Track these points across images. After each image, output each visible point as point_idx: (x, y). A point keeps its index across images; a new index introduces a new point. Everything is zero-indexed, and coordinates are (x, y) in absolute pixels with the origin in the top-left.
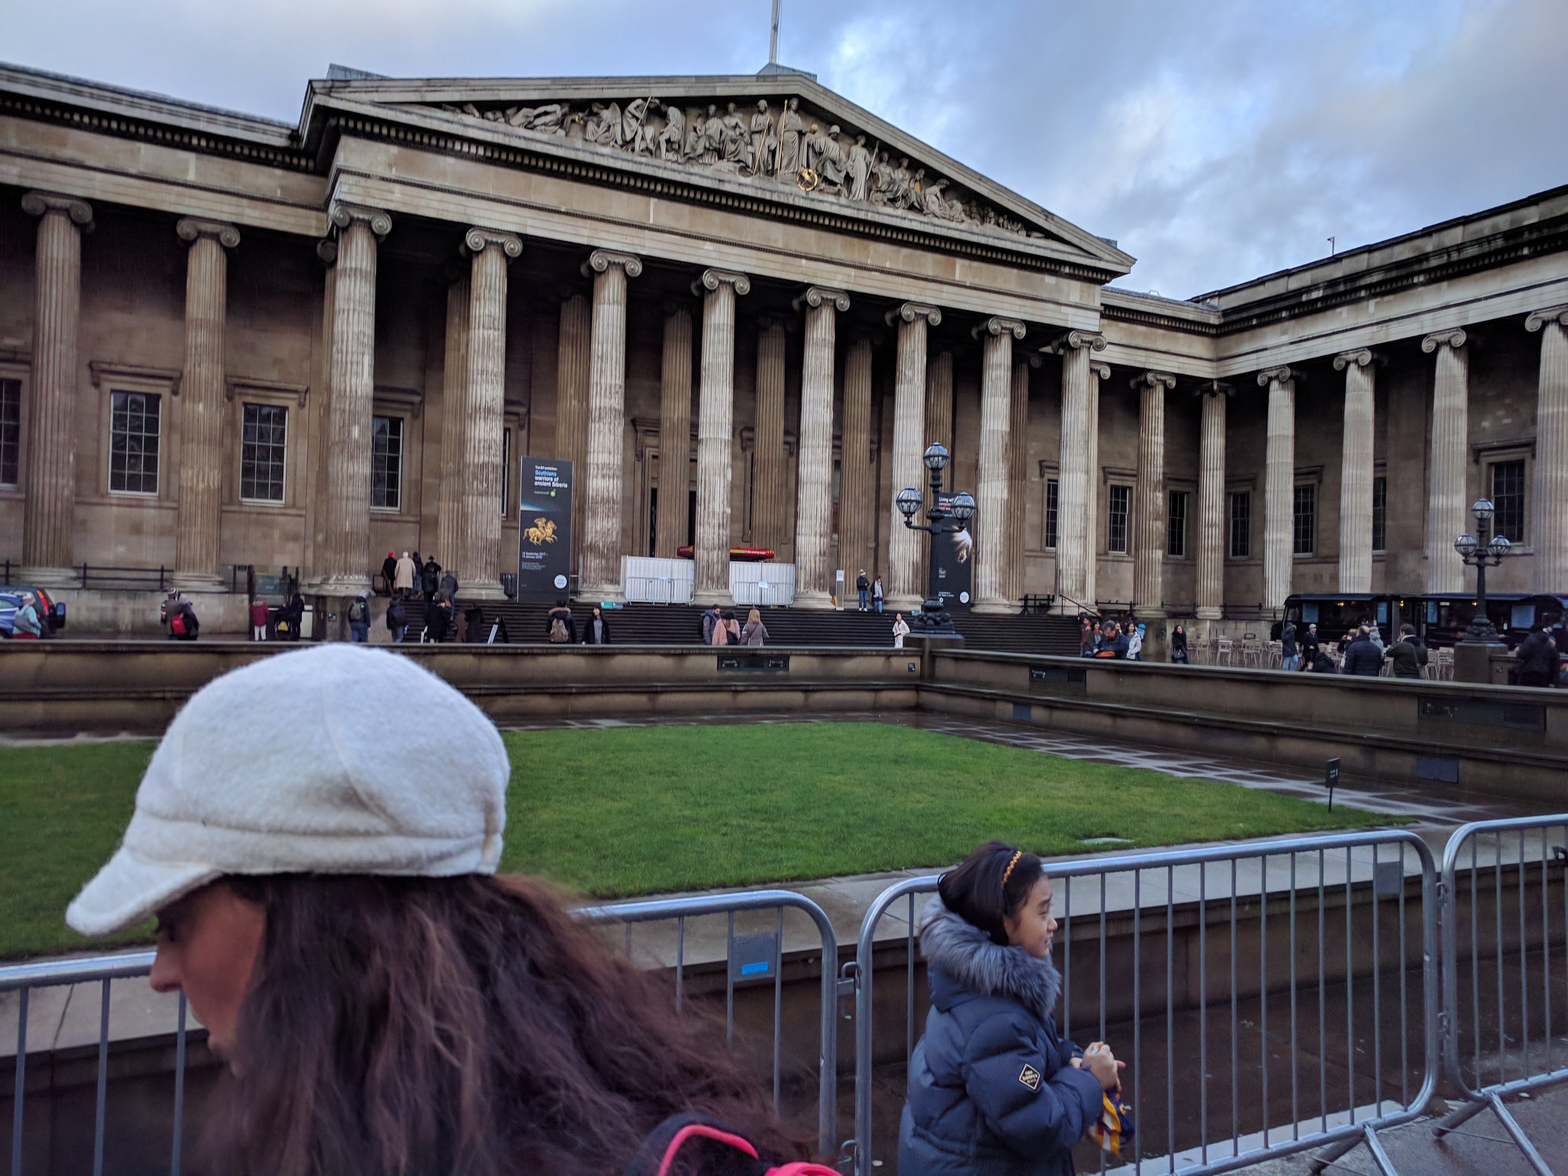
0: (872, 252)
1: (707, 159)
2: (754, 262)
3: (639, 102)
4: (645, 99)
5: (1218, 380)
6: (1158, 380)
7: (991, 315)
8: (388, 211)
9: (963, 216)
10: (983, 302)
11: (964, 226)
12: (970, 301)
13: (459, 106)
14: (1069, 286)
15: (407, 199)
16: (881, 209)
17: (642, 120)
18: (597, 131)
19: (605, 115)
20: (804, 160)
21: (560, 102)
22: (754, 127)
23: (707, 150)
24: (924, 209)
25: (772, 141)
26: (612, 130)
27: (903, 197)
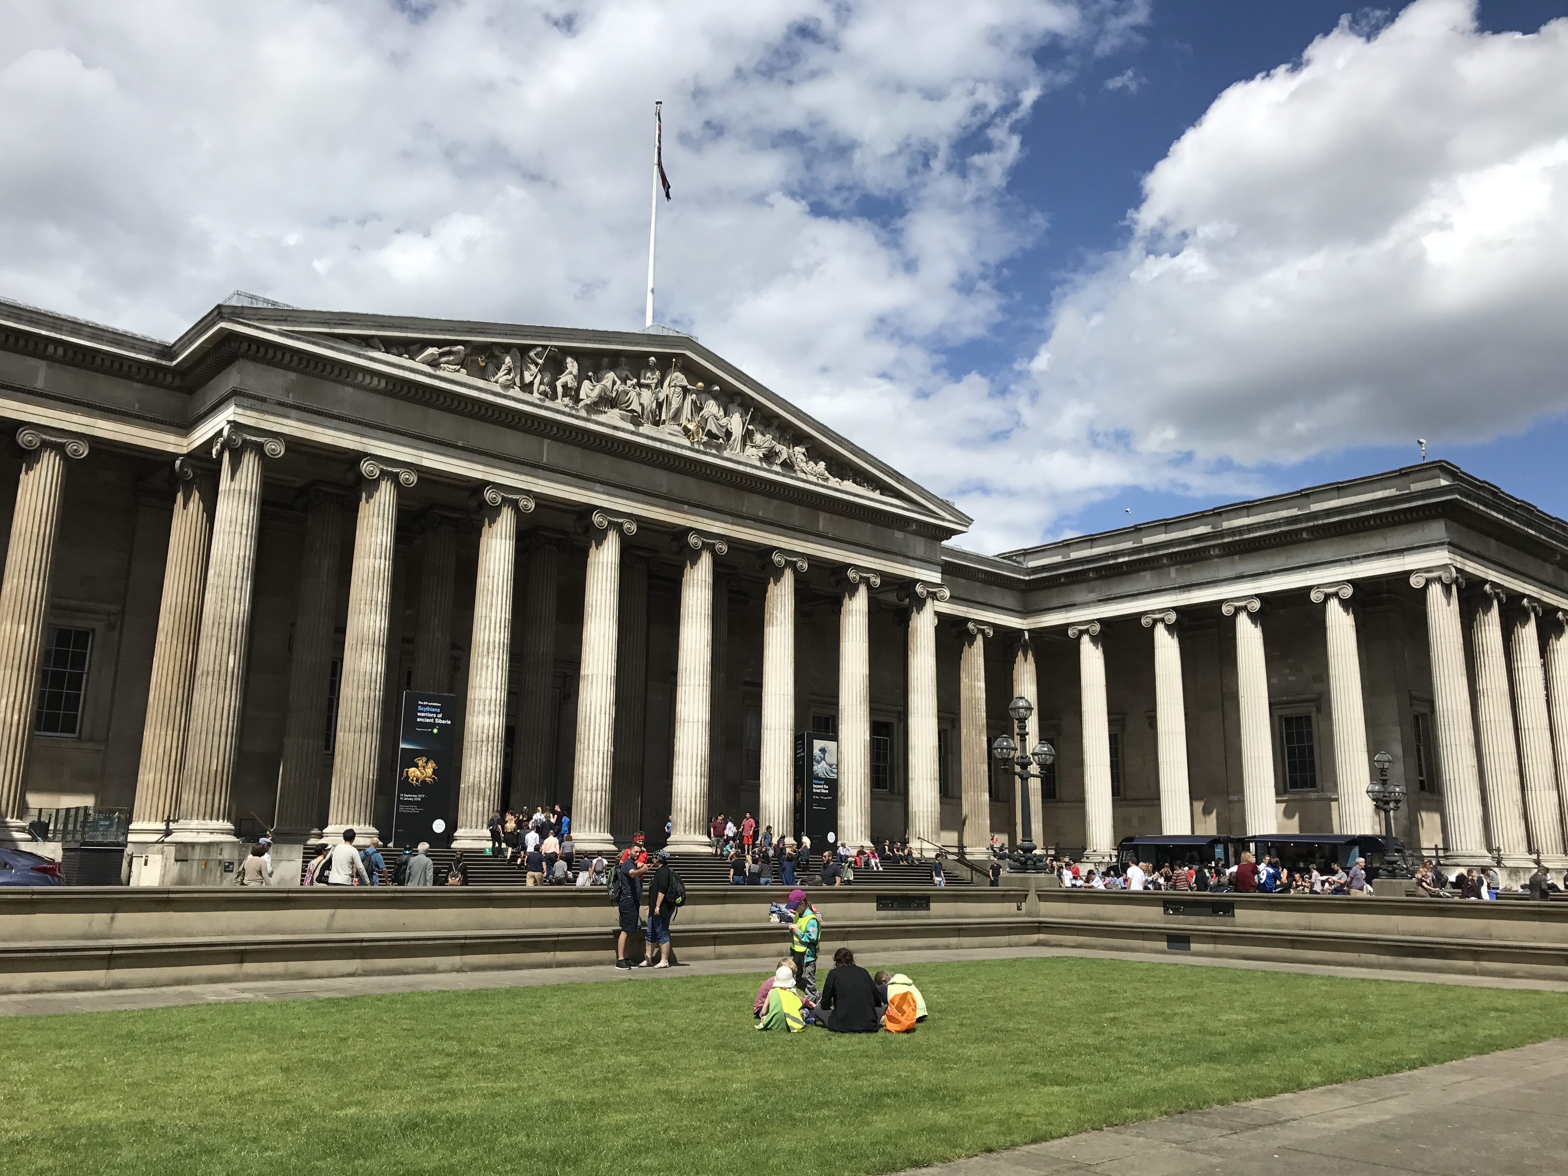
0: (746, 502)
1: (601, 407)
3: (539, 349)
4: (545, 347)
5: (1029, 630)
6: (978, 629)
7: (850, 565)
8: (283, 435)
9: (827, 474)
10: (843, 552)
11: (829, 483)
12: (832, 550)
13: (365, 339)
14: (915, 541)
15: (302, 425)
16: (758, 464)
17: (541, 365)
18: (498, 373)
19: (509, 360)
20: (688, 414)
21: (464, 343)
22: (643, 380)
23: (602, 398)
24: (796, 467)
25: (661, 395)
26: (513, 373)
27: (776, 454)
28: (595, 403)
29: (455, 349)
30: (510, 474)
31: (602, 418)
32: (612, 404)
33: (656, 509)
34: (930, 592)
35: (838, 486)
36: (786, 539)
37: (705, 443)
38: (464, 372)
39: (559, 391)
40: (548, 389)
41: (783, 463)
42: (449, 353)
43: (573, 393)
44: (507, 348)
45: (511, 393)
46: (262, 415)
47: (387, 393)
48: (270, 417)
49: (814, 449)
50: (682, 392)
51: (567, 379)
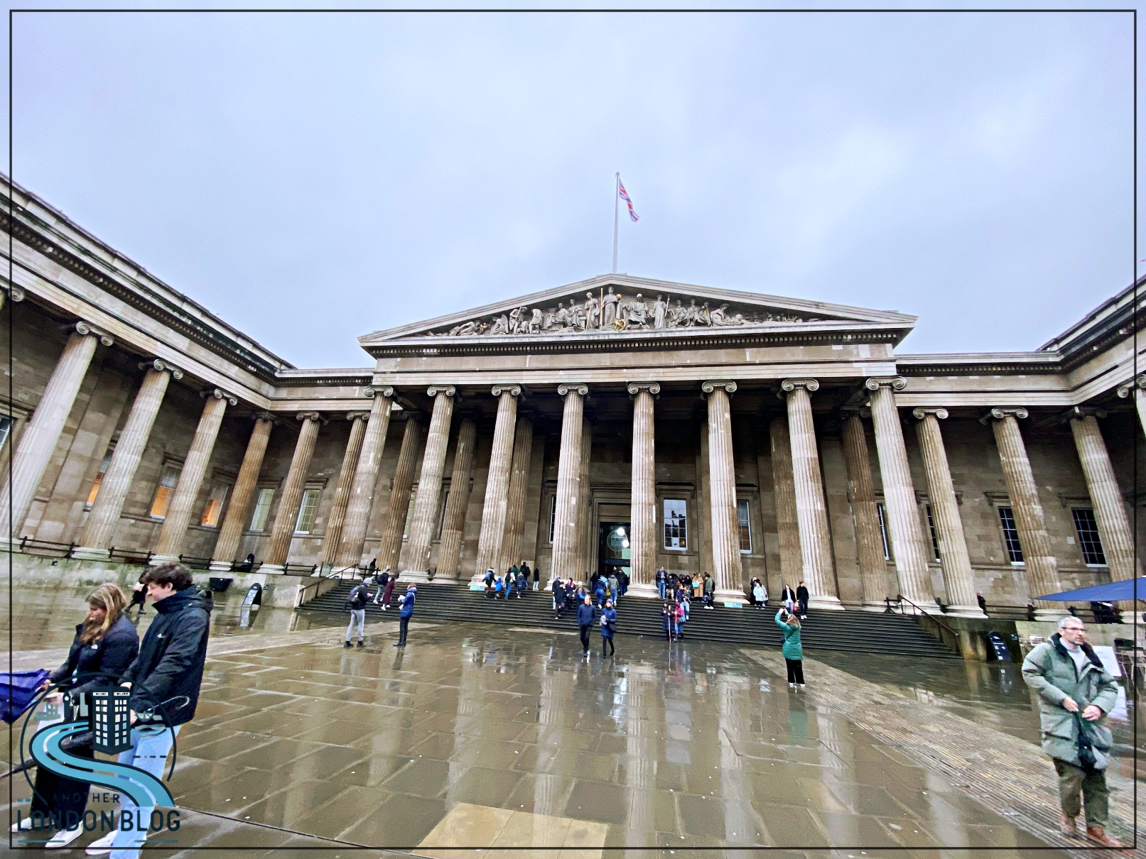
0: (674, 357)
1: (554, 328)
2: (590, 376)
3: (516, 310)
4: (518, 308)
5: (1079, 405)
6: (1005, 413)
7: (783, 379)
8: (393, 386)
9: (743, 321)
10: (773, 371)
11: (743, 326)
12: (762, 372)
13: (425, 333)
14: (857, 348)
15: (401, 379)
16: (674, 330)
17: (518, 319)
18: (494, 329)
19: (499, 321)
20: (618, 316)
21: (473, 320)
22: (586, 307)
23: (554, 324)
24: (709, 323)
25: (597, 311)
26: (502, 327)
27: (691, 320)
28: (549, 327)
29: (467, 324)
30: (507, 378)
31: (556, 334)
32: (565, 325)
33: (602, 376)
34: (884, 385)
35: (753, 326)
36: (714, 373)
37: (629, 329)
38: (475, 334)
39: (531, 328)
40: (523, 329)
41: (697, 324)
42: (467, 327)
43: (537, 326)
44: (499, 315)
45: (498, 336)
46: (384, 379)
47: (441, 355)
48: (388, 379)
49: (733, 309)
50: (613, 306)
51: (534, 321)
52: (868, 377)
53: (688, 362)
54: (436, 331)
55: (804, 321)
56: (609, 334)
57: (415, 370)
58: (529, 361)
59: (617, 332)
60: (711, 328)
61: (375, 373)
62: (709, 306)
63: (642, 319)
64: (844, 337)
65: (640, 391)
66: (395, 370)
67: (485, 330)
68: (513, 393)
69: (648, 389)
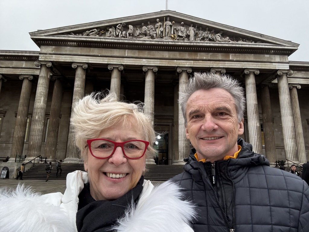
0: (199, 55)
1: (140, 36)
2: (159, 63)
3: (119, 25)
4: (121, 24)
7: (245, 69)
8: (51, 61)
9: (230, 40)
10: (241, 65)
11: (230, 43)
12: (236, 65)
13: (69, 33)
14: (275, 57)
15: (56, 58)
16: (199, 42)
17: (121, 29)
18: (108, 34)
19: (110, 29)
20: (172, 33)
21: (96, 28)
22: (156, 27)
23: (140, 34)
24: (215, 40)
25: (162, 29)
26: (112, 33)
27: (207, 38)
28: (138, 35)
30: (116, 61)
32: (145, 35)
33: (164, 63)
34: (284, 73)
35: (234, 43)
36: (216, 64)
37: (178, 40)
38: (98, 36)
39: (128, 35)
40: (124, 35)
41: (210, 40)
43: (132, 34)
45: (111, 38)
46: (46, 58)
47: (78, 46)
48: (48, 58)
49: (225, 34)
50: (170, 27)
51: (130, 31)
52: (278, 70)
53: (205, 58)
54: (76, 33)
55: (255, 42)
56: (169, 42)
57: (64, 53)
58: (127, 53)
59: (172, 41)
60: (216, 42)
61: (40, 54)
62: (214, 32)
63: (184, 35)
64: (271, 51)
65: (183, 71)
66: (52, 53)
67: (102, 34)
68: (119, 69)
69: (187, 70)
